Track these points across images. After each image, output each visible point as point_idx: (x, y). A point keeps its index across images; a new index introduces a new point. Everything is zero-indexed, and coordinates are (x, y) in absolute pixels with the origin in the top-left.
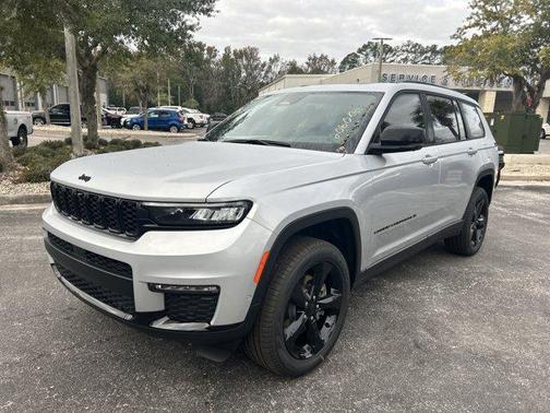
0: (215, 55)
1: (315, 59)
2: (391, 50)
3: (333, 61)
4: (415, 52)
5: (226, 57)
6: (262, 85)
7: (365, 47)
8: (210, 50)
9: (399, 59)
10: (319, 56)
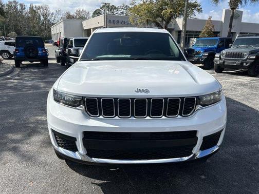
0: (25, 8)
1: (79, 11)
2: (115, 8)
3: (88, 13)
4: (126, 9)
5: (31, 9)
6: (53, 24)
7: (104, 6)
8: (21, 5)
9: (120, 12)
10: (81, 10)
